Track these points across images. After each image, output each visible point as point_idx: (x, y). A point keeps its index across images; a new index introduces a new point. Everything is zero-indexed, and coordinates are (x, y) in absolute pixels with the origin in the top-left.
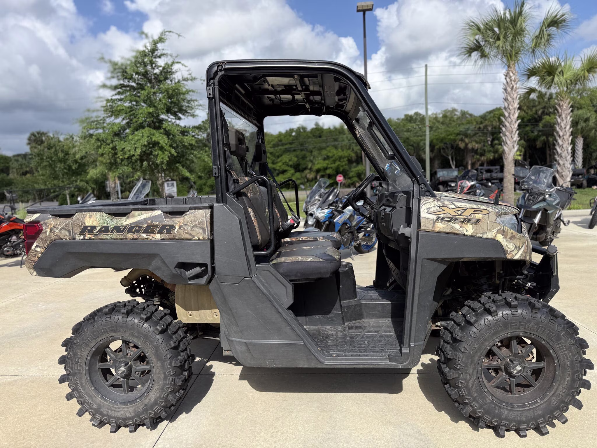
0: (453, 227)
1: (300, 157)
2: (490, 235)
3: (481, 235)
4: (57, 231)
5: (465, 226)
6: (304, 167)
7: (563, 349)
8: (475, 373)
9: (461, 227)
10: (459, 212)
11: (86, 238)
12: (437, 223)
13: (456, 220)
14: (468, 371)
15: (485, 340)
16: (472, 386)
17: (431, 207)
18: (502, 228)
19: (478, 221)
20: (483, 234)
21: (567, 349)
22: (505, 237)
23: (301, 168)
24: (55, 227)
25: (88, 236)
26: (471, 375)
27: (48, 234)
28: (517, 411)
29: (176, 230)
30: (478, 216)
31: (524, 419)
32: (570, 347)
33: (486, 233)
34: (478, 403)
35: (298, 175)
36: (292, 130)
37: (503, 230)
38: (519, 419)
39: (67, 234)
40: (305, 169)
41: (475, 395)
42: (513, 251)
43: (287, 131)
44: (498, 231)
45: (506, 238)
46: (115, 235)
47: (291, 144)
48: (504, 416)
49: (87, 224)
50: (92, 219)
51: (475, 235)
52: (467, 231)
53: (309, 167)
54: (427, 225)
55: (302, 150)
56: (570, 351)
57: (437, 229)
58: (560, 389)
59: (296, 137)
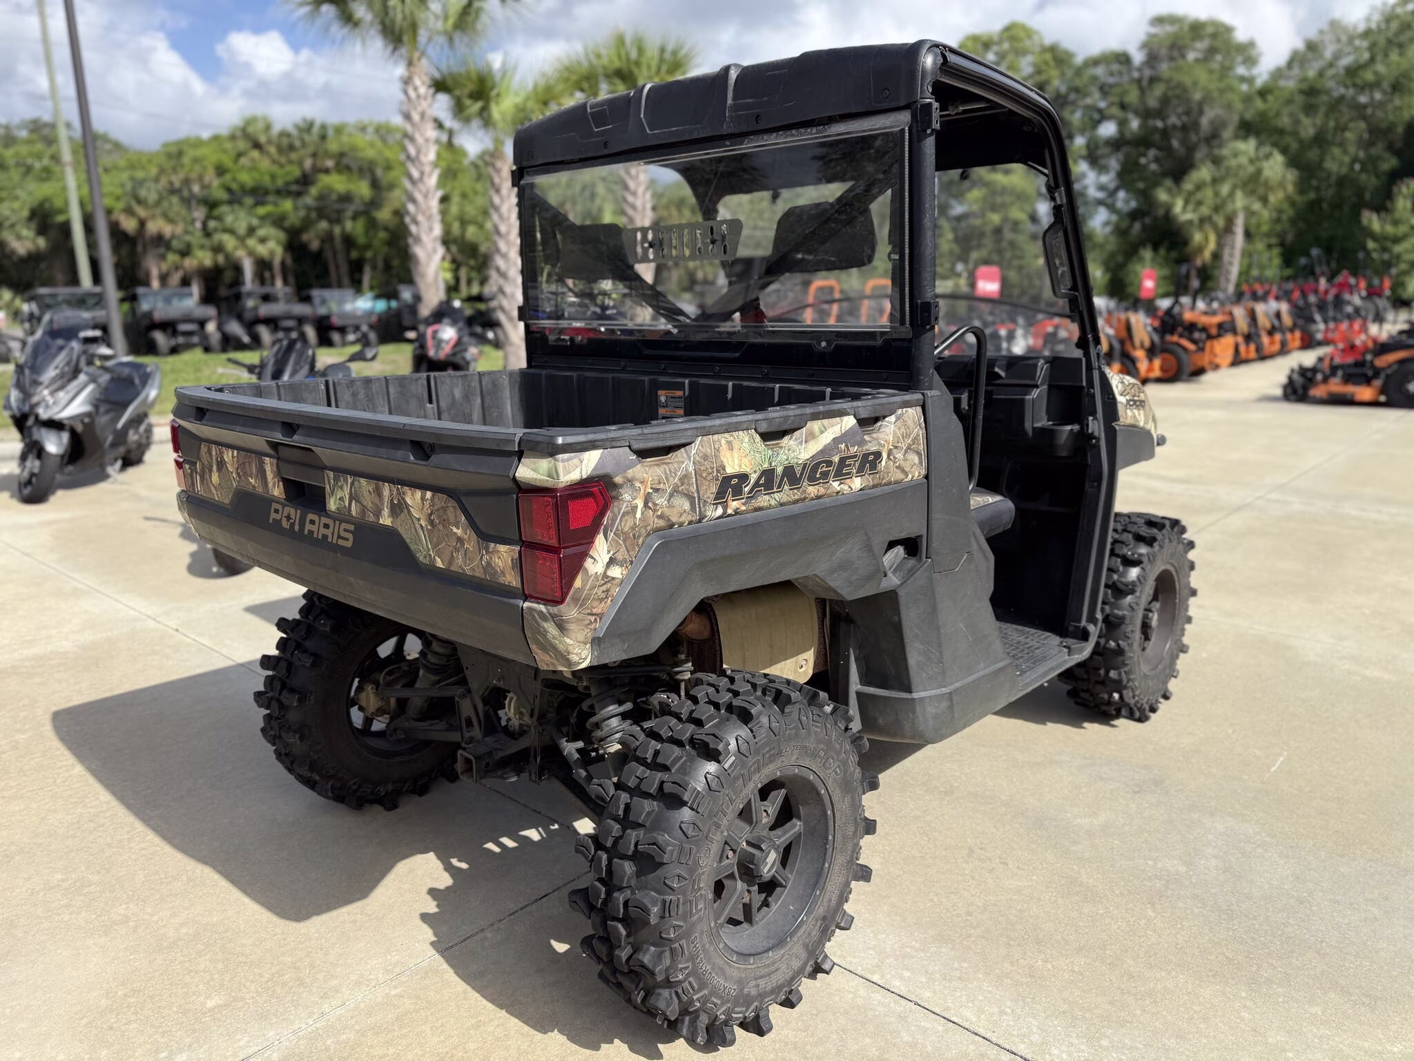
0: (1135, 415)
4: (661, 501)
11: (730, 511)
12: (1127, 411)
17: (1116, 383)
24: (656, 490)
25: (734, 505)
27: (638, 515)
29: (883, 463)
39: (687, 506)
46: (786, 494)
49: (730, 470)
50: (736, 454)
54: (1123, 415)
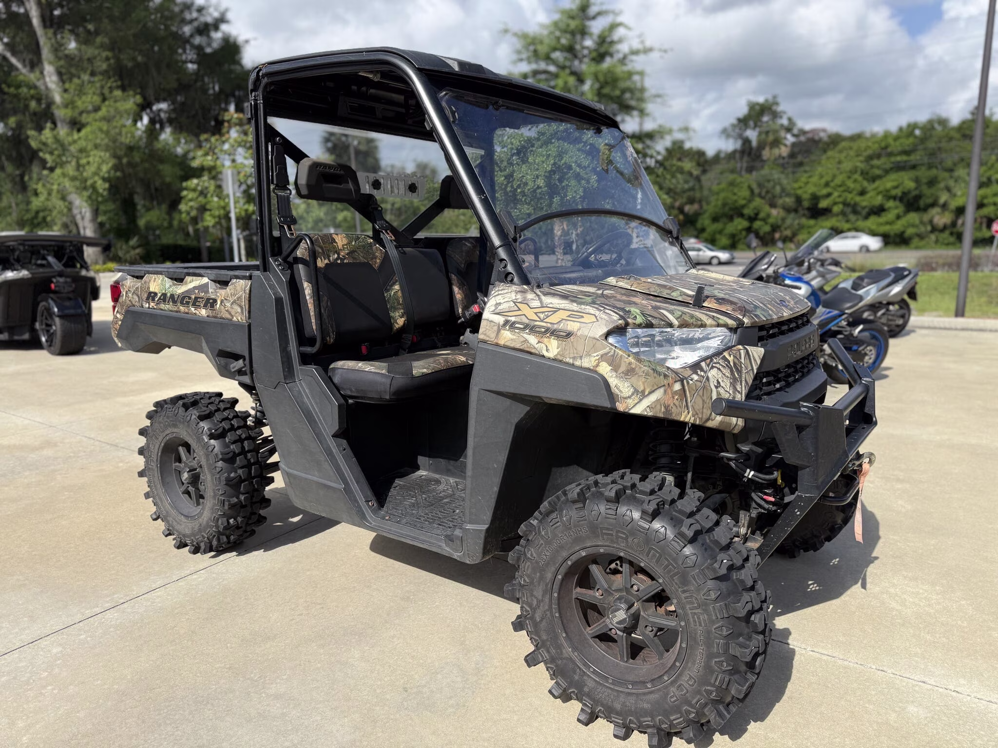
0: (526, 341)
1: (924, 180)
2: (587, 362)
3: (571, 361)
4: (131, 295)
5: (546, 340)
6: (930, 201)
7: (693, 603)
8: (547, 600)
9: (539, 342)
10: (542, 316)
11: (151, 307)
12: (502, 331)
13: (532, 329)
14: (535, 593)
15: (562, 547)
16: (541, 621)
17: (502, 301)
18: (612, 353)
19: (569, 335)
20: (574, 358)
21: (699, 606)
22: (615, 369)
23: (922, 203)
24: (130, 290)
26: (539, 602)
28: (610, 688)
29: (218, 306)
30: (572, 326)
31: (618, 706)
32: (706, 605)
33: (581, 357)
34: (548, 652)
35: (913, 217)
36: (912, 127)
37: (613, 356)
38: (610, 703)
39: (137, 299)
40: (933, 205)
41: (544, 637)
42: (629, 397)
43: (901, 129)
44: (603, 357)
45: (616, 372)
46: (171, 306)
47: (906, 153)
48: (586, 689)
49: (152, 290)
50: (155, 283)
51: (560, 358)
52: (547, 350)
53: (942, 200)
54: (488, 333)
55: (930, 167)
56: (706, 611)
57: (502, 342)
58: (685, 678)
59: (923, 140)
